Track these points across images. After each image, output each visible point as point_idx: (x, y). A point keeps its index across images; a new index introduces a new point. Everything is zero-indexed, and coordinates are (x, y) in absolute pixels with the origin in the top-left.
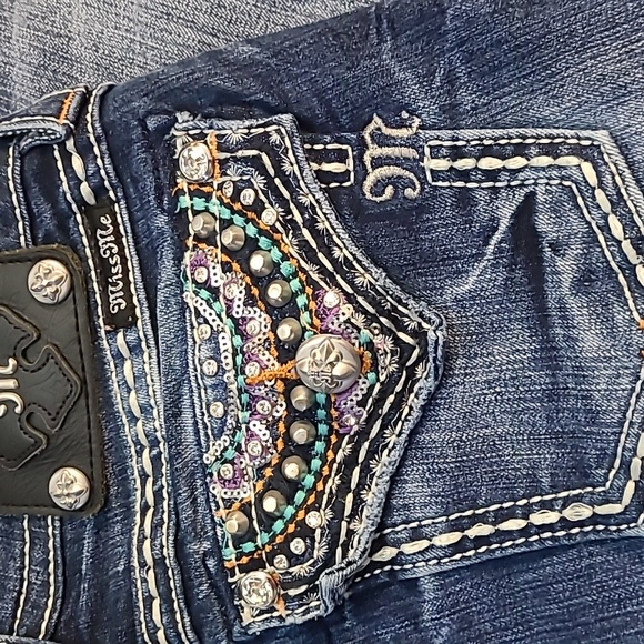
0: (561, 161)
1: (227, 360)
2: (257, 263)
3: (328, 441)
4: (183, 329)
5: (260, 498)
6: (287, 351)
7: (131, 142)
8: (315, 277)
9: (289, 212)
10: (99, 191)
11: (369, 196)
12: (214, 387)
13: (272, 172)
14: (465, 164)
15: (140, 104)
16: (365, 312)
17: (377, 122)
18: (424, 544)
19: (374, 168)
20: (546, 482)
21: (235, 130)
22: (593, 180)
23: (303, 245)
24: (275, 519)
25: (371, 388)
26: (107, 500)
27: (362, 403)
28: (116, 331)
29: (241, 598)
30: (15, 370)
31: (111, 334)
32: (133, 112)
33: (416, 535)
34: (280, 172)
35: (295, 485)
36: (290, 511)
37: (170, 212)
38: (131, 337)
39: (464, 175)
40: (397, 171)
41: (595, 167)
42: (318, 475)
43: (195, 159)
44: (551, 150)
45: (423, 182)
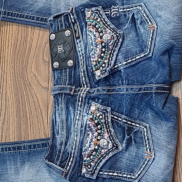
0: (137, 7)
1: (93, 40)
2: (97, 26)
3: (107, 51)
4: (87, 37)
5: (98, 60)
6: (101, 38)
7: (79, 13)
8: (105, 27)
9: (101, 19)
10: (75, 20)
11: (112, 16)
12: (91, 44)
13: (99, 14)
14: (124, 10)
15: (81, 8)
16: (112, 31)
17: (113, 6)
18: (121, 64)
19: (113, 12)
20: (138, 53)
21: (94, 9)
22: (141, 9)
23: (103, 23)
24: (100, 62)
25: (113, 42)
26: (76, 65)
27: (112, 44)
28: (77, 39)
29: (96, 75)
30: (63, 46)
31: (76, 40)
32: (80, 9)
33: (120, 63)
34: (100, 14)
35: (103, 57)
36: (102, 61)
37: (85, 22)
38: (79, 40)
39: (125, 12)
40: (116, 12)
41: (141, 7)
42: (106, 56)
43: (88, 14)
44: (136, 7)
45: (119, 13)
